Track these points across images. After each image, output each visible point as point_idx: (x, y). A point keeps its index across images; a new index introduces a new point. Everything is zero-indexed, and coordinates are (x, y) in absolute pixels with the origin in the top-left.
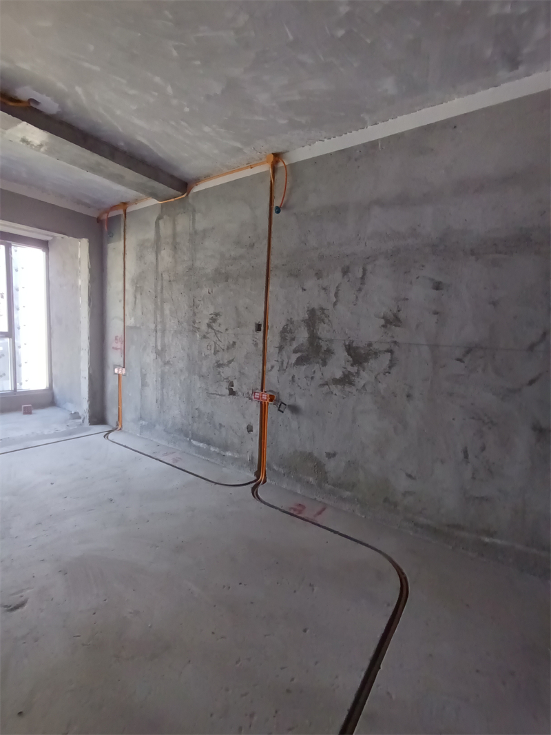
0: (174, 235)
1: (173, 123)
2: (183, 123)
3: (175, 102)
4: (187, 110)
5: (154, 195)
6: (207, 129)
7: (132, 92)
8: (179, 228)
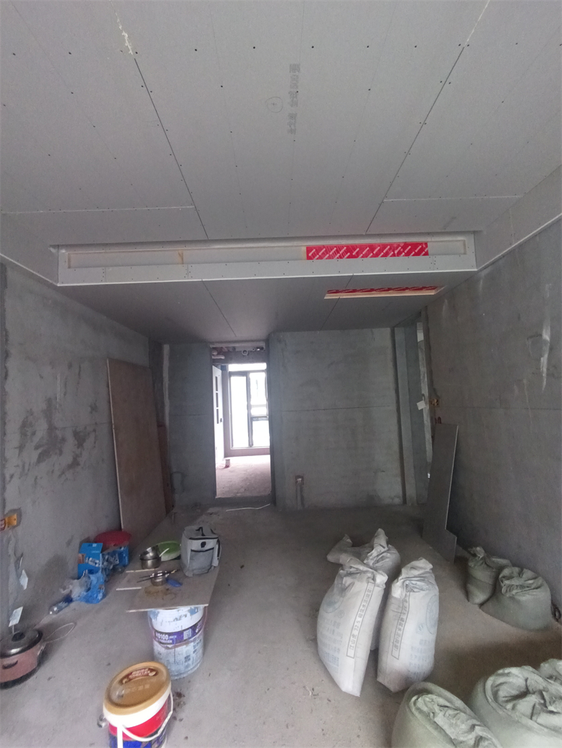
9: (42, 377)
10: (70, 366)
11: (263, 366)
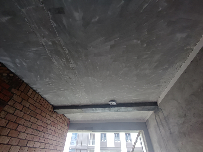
0: (161, 121)
1: (136, 91)
2: (138, 90)
3: (131, 87)
4: (135, 87)
5: (149, 110)
6: (144, 87)
7: (122, 91)
8: (161, 118)
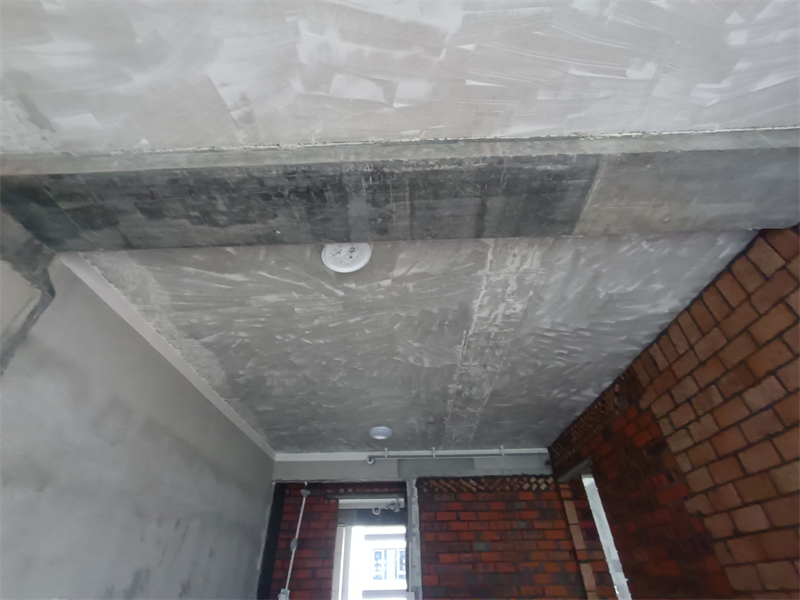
9: (142, 539)
10: (178, 524)
11: (401, 529)
